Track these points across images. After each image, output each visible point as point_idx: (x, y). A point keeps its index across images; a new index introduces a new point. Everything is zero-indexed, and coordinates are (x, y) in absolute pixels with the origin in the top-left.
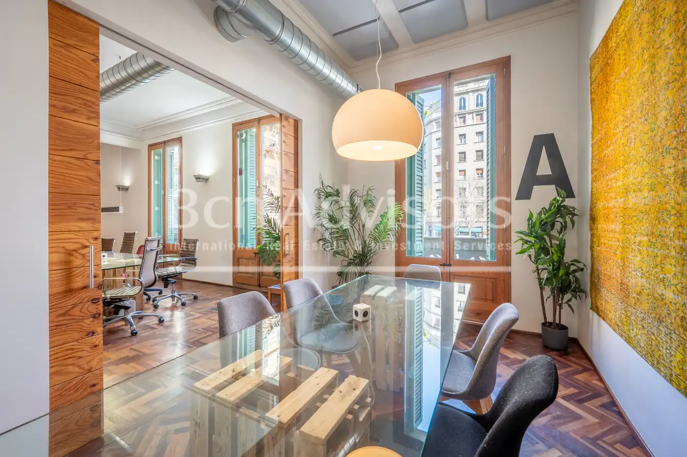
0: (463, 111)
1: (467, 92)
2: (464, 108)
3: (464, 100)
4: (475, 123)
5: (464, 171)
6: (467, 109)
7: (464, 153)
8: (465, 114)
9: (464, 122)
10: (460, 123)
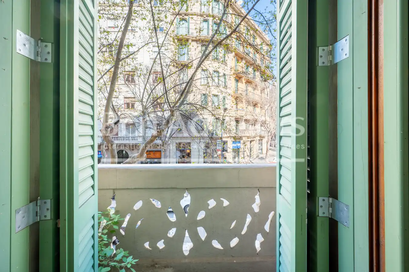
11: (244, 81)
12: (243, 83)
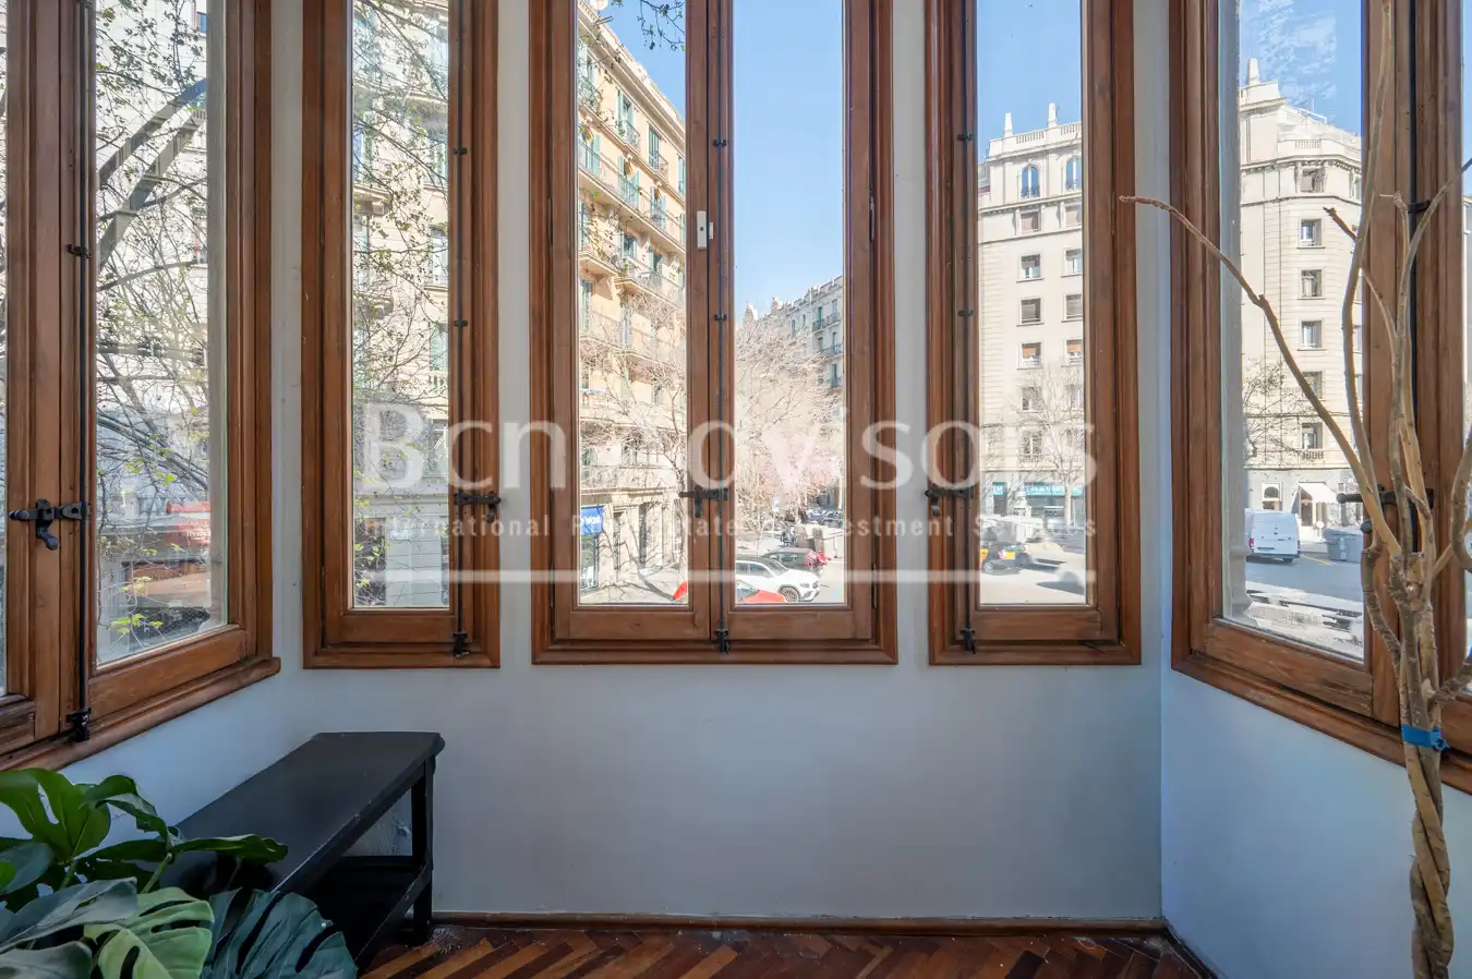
0: (1030, 199)
1: (1044, 153)
2: (1036, 191)
3: (1035, 170)
4: (1064, 228)
5: (1037, 346)
6: (1043, 194)
7: (1037, 302)
8: (1040, 205)
9: (1036, 225)
10: (1024, 228)
11: (615, 292)
12: (611, 299)
